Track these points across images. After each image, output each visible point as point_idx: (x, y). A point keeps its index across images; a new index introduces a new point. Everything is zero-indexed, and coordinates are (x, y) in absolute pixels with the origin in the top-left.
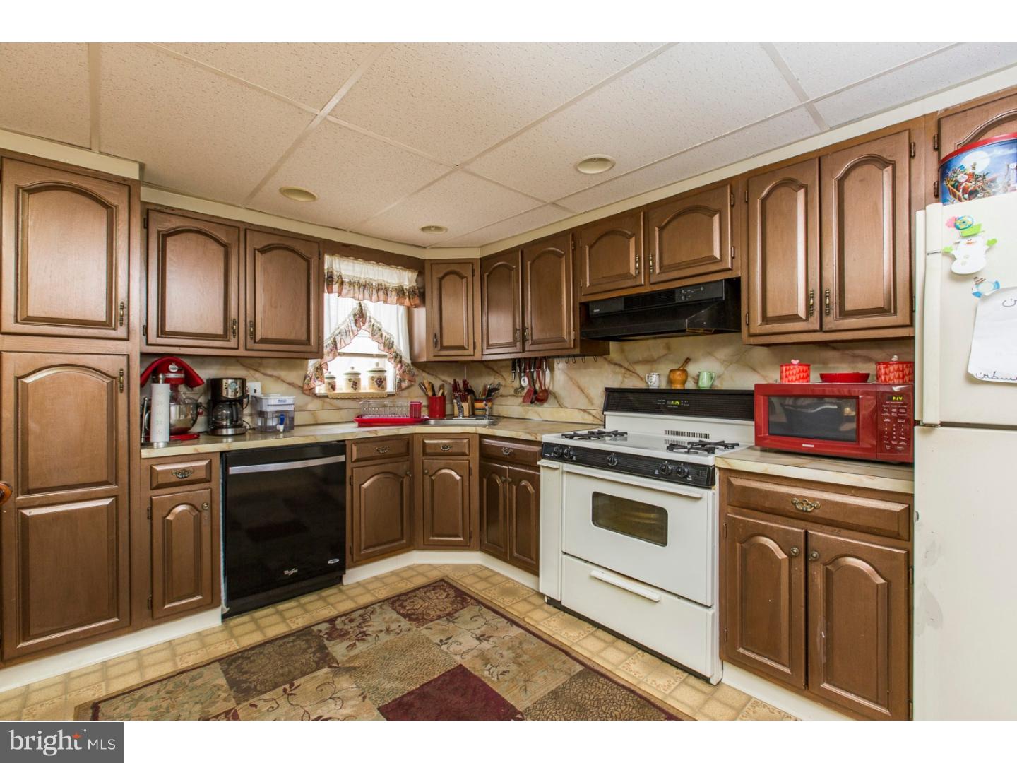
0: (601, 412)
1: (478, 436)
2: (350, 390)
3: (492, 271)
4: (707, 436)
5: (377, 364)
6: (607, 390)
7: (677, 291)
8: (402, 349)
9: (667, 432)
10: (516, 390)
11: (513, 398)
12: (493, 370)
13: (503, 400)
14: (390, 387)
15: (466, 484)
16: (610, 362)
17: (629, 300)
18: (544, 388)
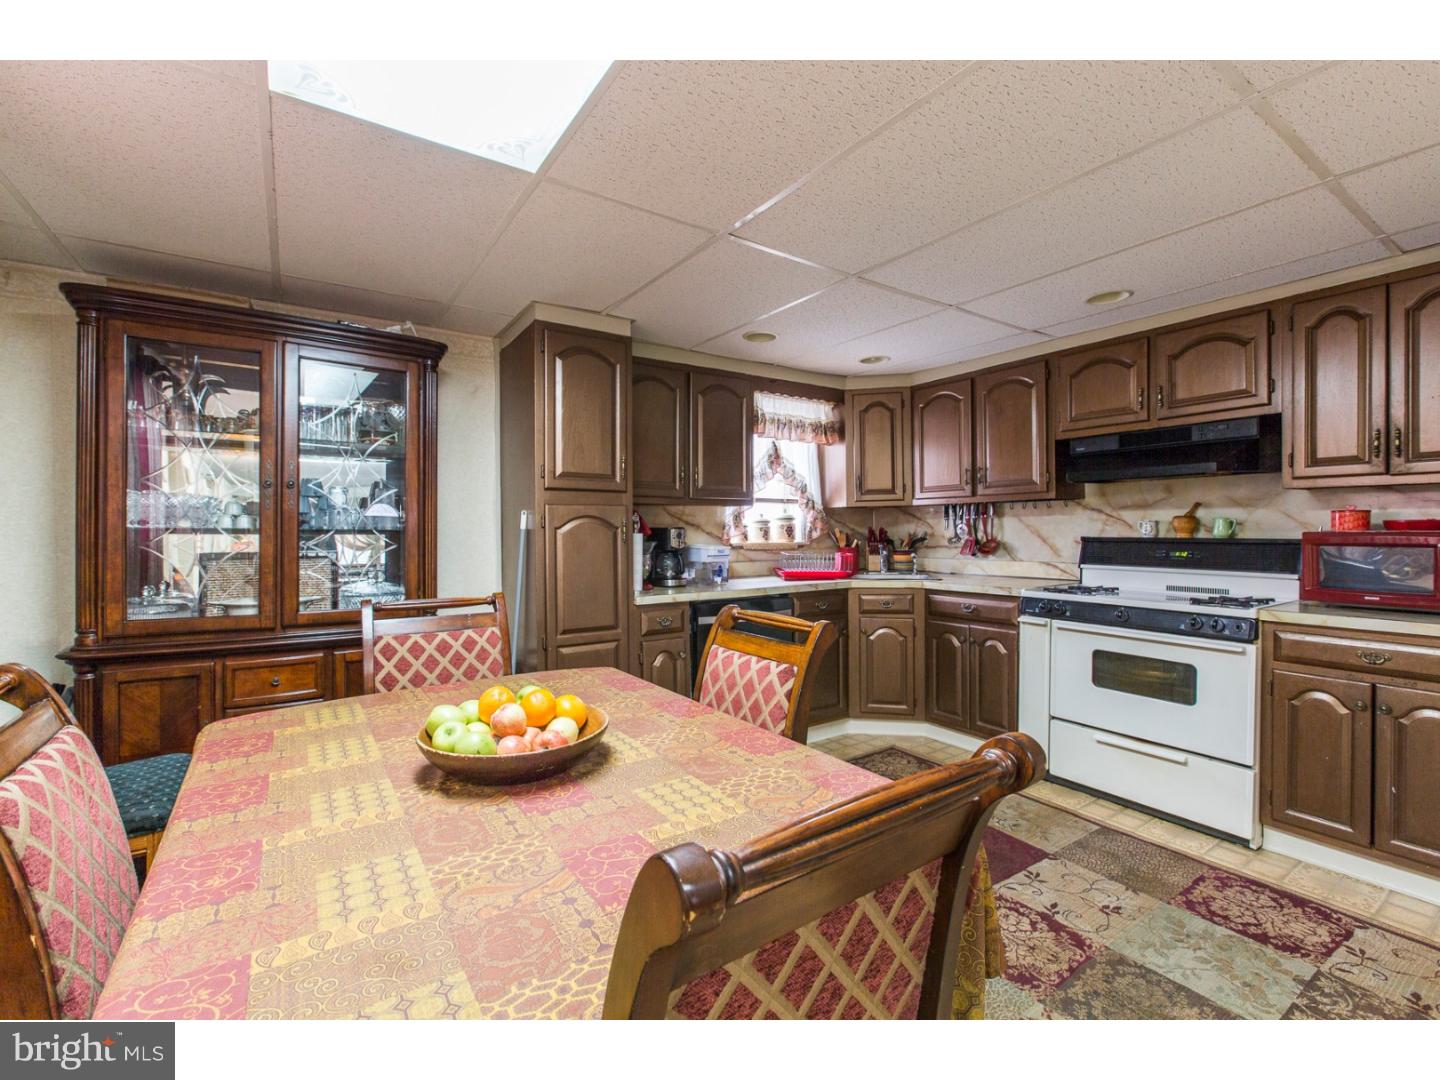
0: (1077, 566)
1: (923, 591)
2: (761, 541)
3: (932, 400)
4: (1227, 592)
5: (785, 511)
6: (1085, 540)
7: (1194, 428)
8: (814, 493)
9: (1169, 588)
10: (950, 540)
11: (947, 550)
12: (914, 516)
13: (931, 553)
14: (799, 538)
15: (910, 645)
16: (1086, 507)
17: (1124, 438)
18: (990, 538)
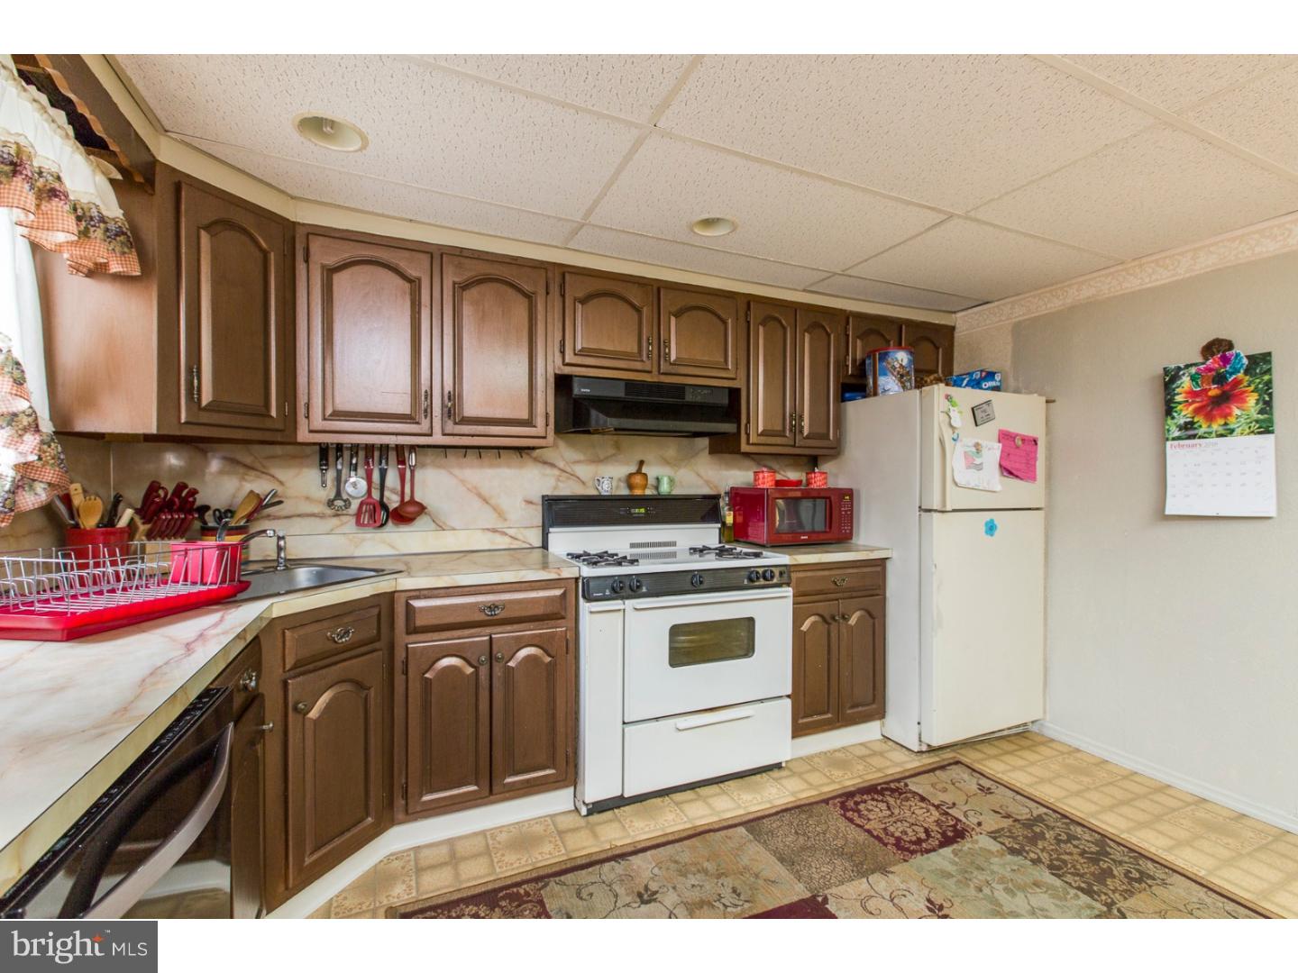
4: (674, 544)
6: (546, 499)
7: (687, 388)
9: (633, 546)
10: (329, 503)
18: (407, 498)
